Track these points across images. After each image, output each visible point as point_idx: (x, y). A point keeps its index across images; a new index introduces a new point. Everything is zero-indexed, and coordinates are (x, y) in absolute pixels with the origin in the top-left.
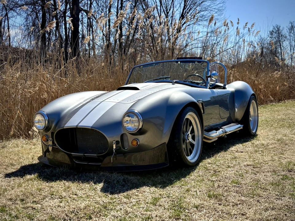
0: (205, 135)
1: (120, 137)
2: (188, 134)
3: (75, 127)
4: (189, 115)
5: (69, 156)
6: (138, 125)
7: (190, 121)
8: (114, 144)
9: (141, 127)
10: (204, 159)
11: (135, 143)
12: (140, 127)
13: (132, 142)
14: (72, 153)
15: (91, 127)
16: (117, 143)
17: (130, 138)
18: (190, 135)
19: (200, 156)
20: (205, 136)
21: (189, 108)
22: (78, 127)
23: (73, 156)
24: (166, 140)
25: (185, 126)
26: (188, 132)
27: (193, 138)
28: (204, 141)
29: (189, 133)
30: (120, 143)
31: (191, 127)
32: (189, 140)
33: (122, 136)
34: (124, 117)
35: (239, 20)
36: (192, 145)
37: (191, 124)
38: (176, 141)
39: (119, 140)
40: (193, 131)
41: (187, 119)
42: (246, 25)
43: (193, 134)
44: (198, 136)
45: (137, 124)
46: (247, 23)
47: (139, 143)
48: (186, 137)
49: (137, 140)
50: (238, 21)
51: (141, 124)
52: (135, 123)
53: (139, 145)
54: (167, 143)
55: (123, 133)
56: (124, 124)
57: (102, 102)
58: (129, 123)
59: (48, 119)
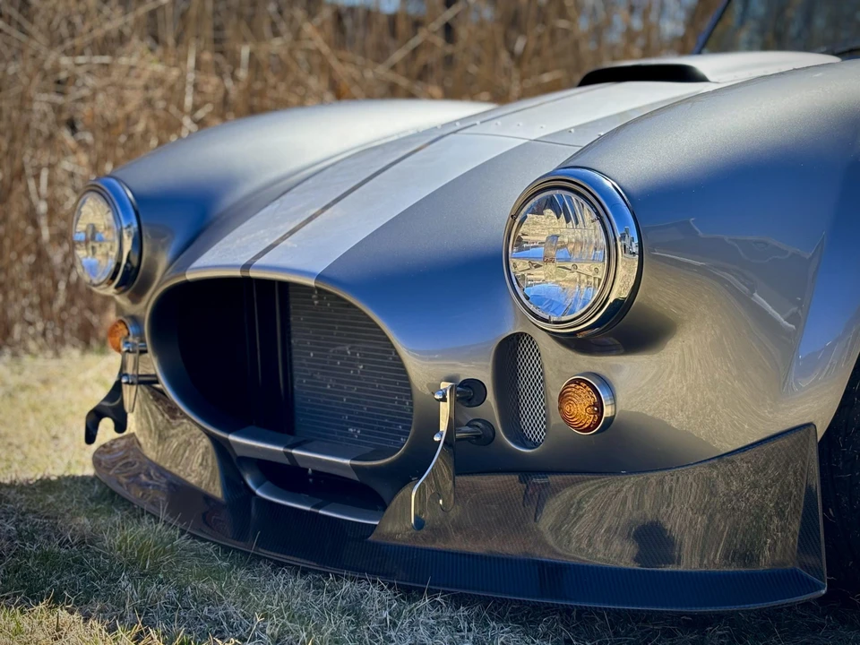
1: (490, 364)
3: (237, 273)
5: (221, 448)
6: (602, 275)
8: (444, 400)
9: (625, 295)
11: (580, 407)
12: (620, 291)
13: (562, 396)
14: (232, 438)
15: (320, 277)
16: (468, 392)
22: (253, 274)
23: (239, 453)
30: (490, 397)
33: (510, 353)
34: (516, 217)
39: (483, 373)
45: (592, 269)
47: (607, 412)
49: (598, 384)
52: (580, 260)
53: (610, 420)
54: (821, 432)
55: (510, 330)
56: (512, 269)
57: (442, 137)
58: (548, 260)
59: (135, 225)
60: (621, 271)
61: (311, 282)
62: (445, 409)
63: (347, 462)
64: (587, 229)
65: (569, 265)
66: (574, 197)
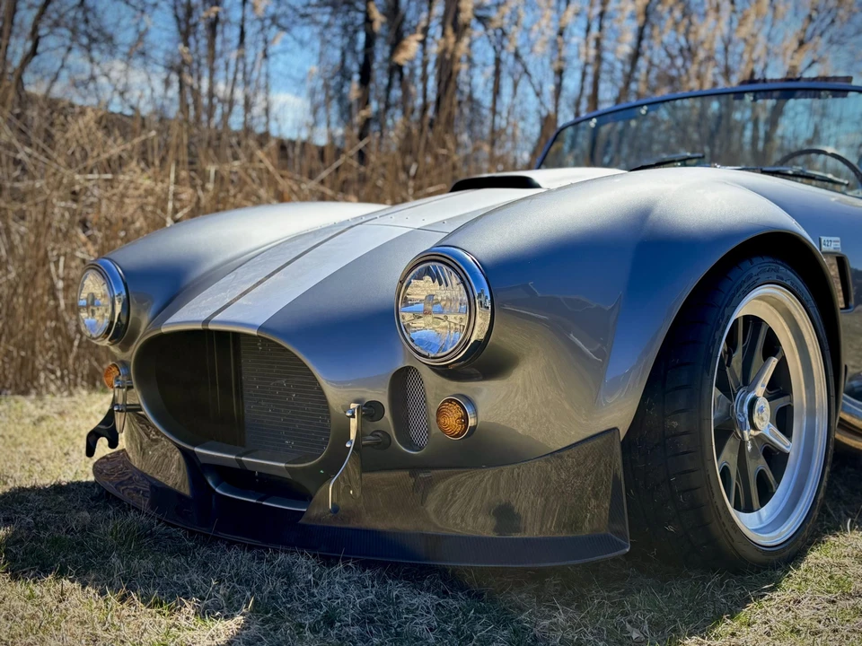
0: (851, 414)
1: (387, 390)
2: (754, 400)
3: (199, 327)
4: (760, 298)
5: (189, 457)
6: (465, 323)
7: (771, 336)
8: (353, 416)
9: (482, 337)
10: (836, 528)
11: (452, 420)
12: (478, 334)
13: (439, 411)
14: (196, 449)
15: (261, 328)
16: (370, 411)
17: (435, 388)
18: (763, 403)
19: (816, 513)
20: (847, 417)
21: (757, 266)
22: (211, 327)
23: (202, 461)
24: (619, 412)
25: (738, 357)
26: (753, 388)
27: (783, 420)
28: (837, 442)
29: (760, 390)
30: (387, 414)
31: (774, 362)
32: (754, 427)
33: (402, 381)
34: (403, 282)
36: (776, 458)
37: (772, 346)
38: (675, 424)
39: (381, 396)
40: (779, 387)
41: (753, 322)
43: (781, 402)
44: (811, 413)
47: (471, 422)
48: (741, 411)
49: (464, 402)
51: (482, 322)
52: (450, 313)
53: (473, 428)
54: (623, 434)
55: (400, 365)
56: (401, 320)
57: (352, 227)
58: (427, 313)
59: (124, 293)
60: (479, 320)
61: (254, 332)
62: (354, 423)
63: (283, 465)
64: (453, 290)
65: (442, 316)
66: (444, 267)
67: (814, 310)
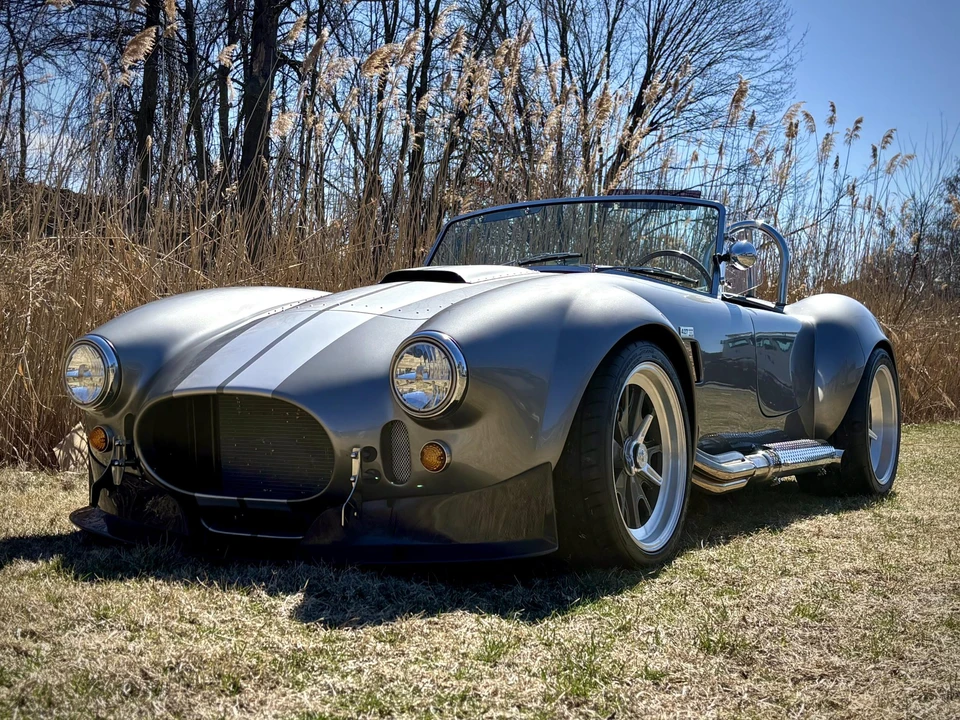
0: (702, 463)
1: (379, 436)
2: (637, 446)
3: (214, 391)
4: (641, 372)
6: (448, 386)
7: (647, 400)
8: (356, 458)
9: (458, 399)
10: (694, 546)
11: (433, 457)
12: (456, 396)
13: (422, 453)
14: (197, 495)
15: (274, 392)
16: (367, 454)
17: (417, 437)
18: (642, 449)
19: (679, 532)
20: (699, 465)
21: (642, 347)
22: (225, 391)
23: (202, 504)
24: (551, 453)
25: (626, 414)
26: (636, 438)
27: (656, 462)
28: (694, 485)
29: (640, 439)
30: (379, 456)
31: (650, 418)
32: (637, 466)
33: (389, 431)
34: (398, 356)
35: (833, 111)
36: (652, 490)
37: (648, 408)
38: (589, 459)
39: (375, 443)
40: (653, 438)
41: (636, 390)
42: (857, 128)
43: (655, 450)
44: (675, 456)
45: (444, 383)
46: (859, 121)
47: (447, 460)
48: (629, 454)
49: (442, 445)
50: (831, 114)
51: (460, 386)
52: (438, 378)
53: (448, 464)
54: (554, 465)
55: (391, 418)
56: (396, 385)
57: (321, 312)
58: (417, 379)
60: (458, 384)
61: (270, 395)
62: (356, 464)
63: (285, 501)
64: (439, 362)
65: (430, 382)
66: (437, 350)
67: (677, 381)
